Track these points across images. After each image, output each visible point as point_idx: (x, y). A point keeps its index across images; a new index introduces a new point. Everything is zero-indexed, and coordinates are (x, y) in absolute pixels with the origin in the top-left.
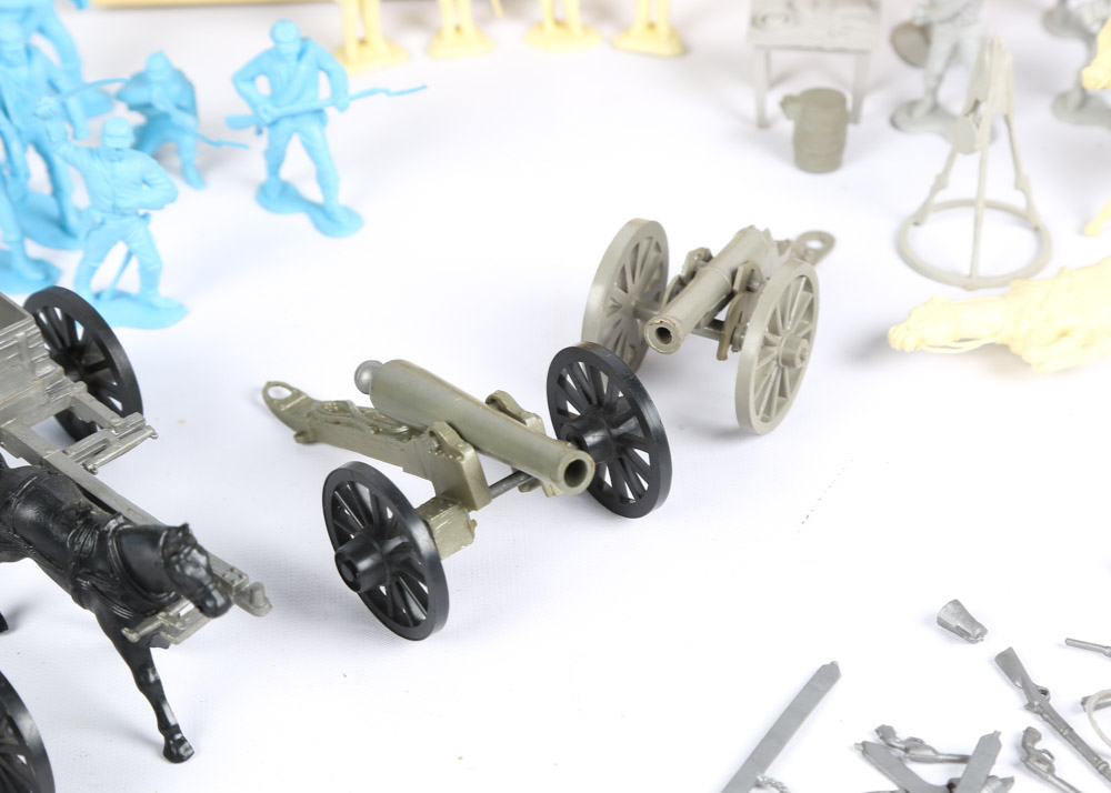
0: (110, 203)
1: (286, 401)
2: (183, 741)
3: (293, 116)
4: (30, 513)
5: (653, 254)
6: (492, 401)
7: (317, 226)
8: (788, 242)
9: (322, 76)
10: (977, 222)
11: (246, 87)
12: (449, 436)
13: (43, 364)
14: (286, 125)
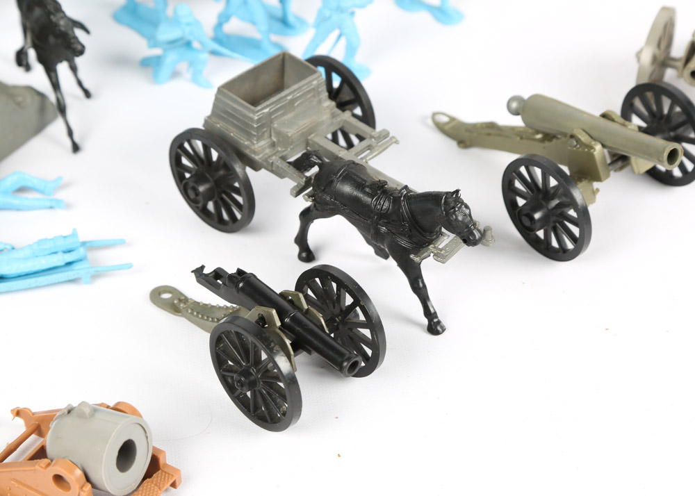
0: (336, 5)
1: (447, 123)
2: (439, 322)
4: (346, 187)
6: (604, 116)
12: (584, 138)
13: (325, 101)
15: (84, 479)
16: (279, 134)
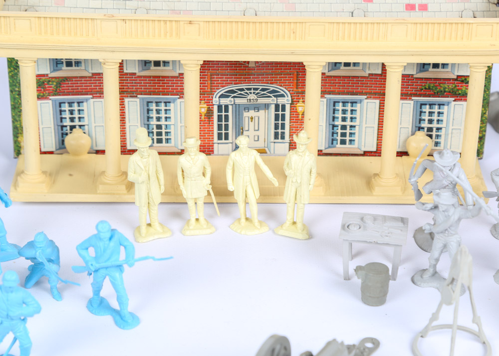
0: (5, 313)
3: (107, 268)
5: (283, 352)
7: (116, 323)
8: (354, 345)
9: (122, 248)
11: (83, 253)
14: (102, 272)
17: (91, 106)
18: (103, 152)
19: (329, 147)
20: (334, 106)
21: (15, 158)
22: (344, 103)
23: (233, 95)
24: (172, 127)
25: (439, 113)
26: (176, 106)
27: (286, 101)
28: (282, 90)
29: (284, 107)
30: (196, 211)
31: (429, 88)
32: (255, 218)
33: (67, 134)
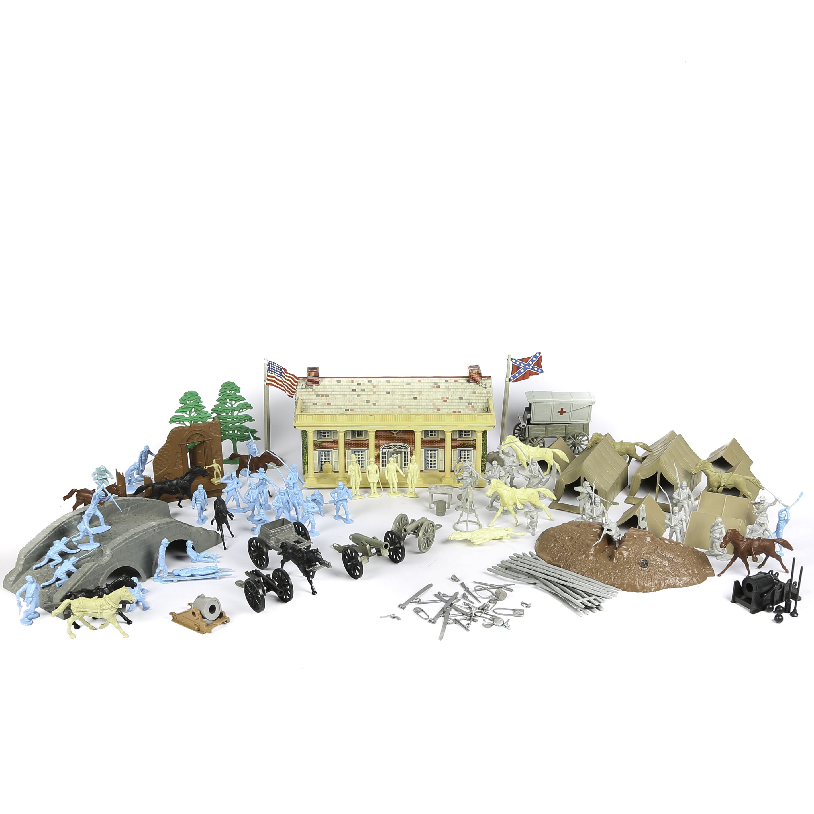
1: (337, 546)
2: (316, 591)
3: (341, 500)
4: (290, 551)
5: (405, 522)
6: (373, 538)
7: (345, 522)
8: (431, 522)
10: (467, 525)
11: (333, 495)
12: (365, 543)
13: (294, 532)
15: (200, 613)
16: (277, 539)
17: (333, 453)
18: (338, 472)
19: (426, 469)
20: (427, 452)
21: (303, 475)
22: (431, 451)
23: (388, 448)
24: (364, 461)
25: (468, 454)
26: (366, 453)
27: (408, 450)
28: (406, 445)
29: (407, 452)
30: (374, 488)
31: (463, 444)
32: (397, 492)
33: (323, 465)
